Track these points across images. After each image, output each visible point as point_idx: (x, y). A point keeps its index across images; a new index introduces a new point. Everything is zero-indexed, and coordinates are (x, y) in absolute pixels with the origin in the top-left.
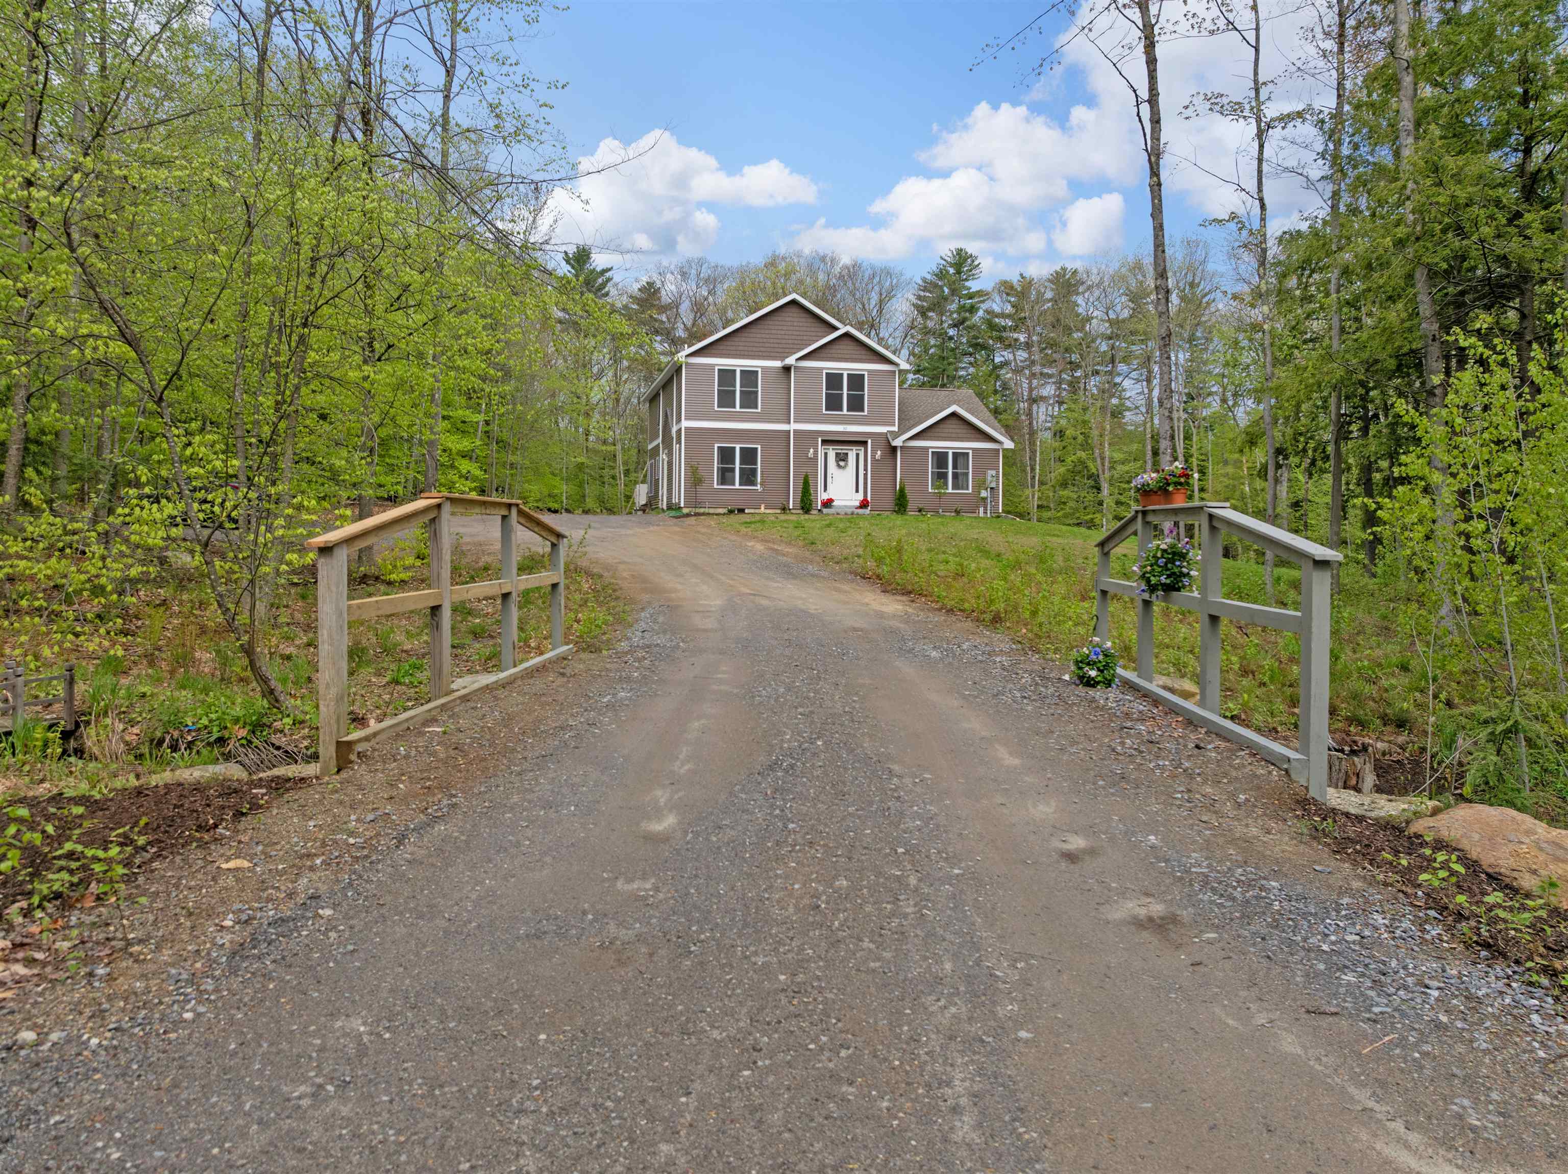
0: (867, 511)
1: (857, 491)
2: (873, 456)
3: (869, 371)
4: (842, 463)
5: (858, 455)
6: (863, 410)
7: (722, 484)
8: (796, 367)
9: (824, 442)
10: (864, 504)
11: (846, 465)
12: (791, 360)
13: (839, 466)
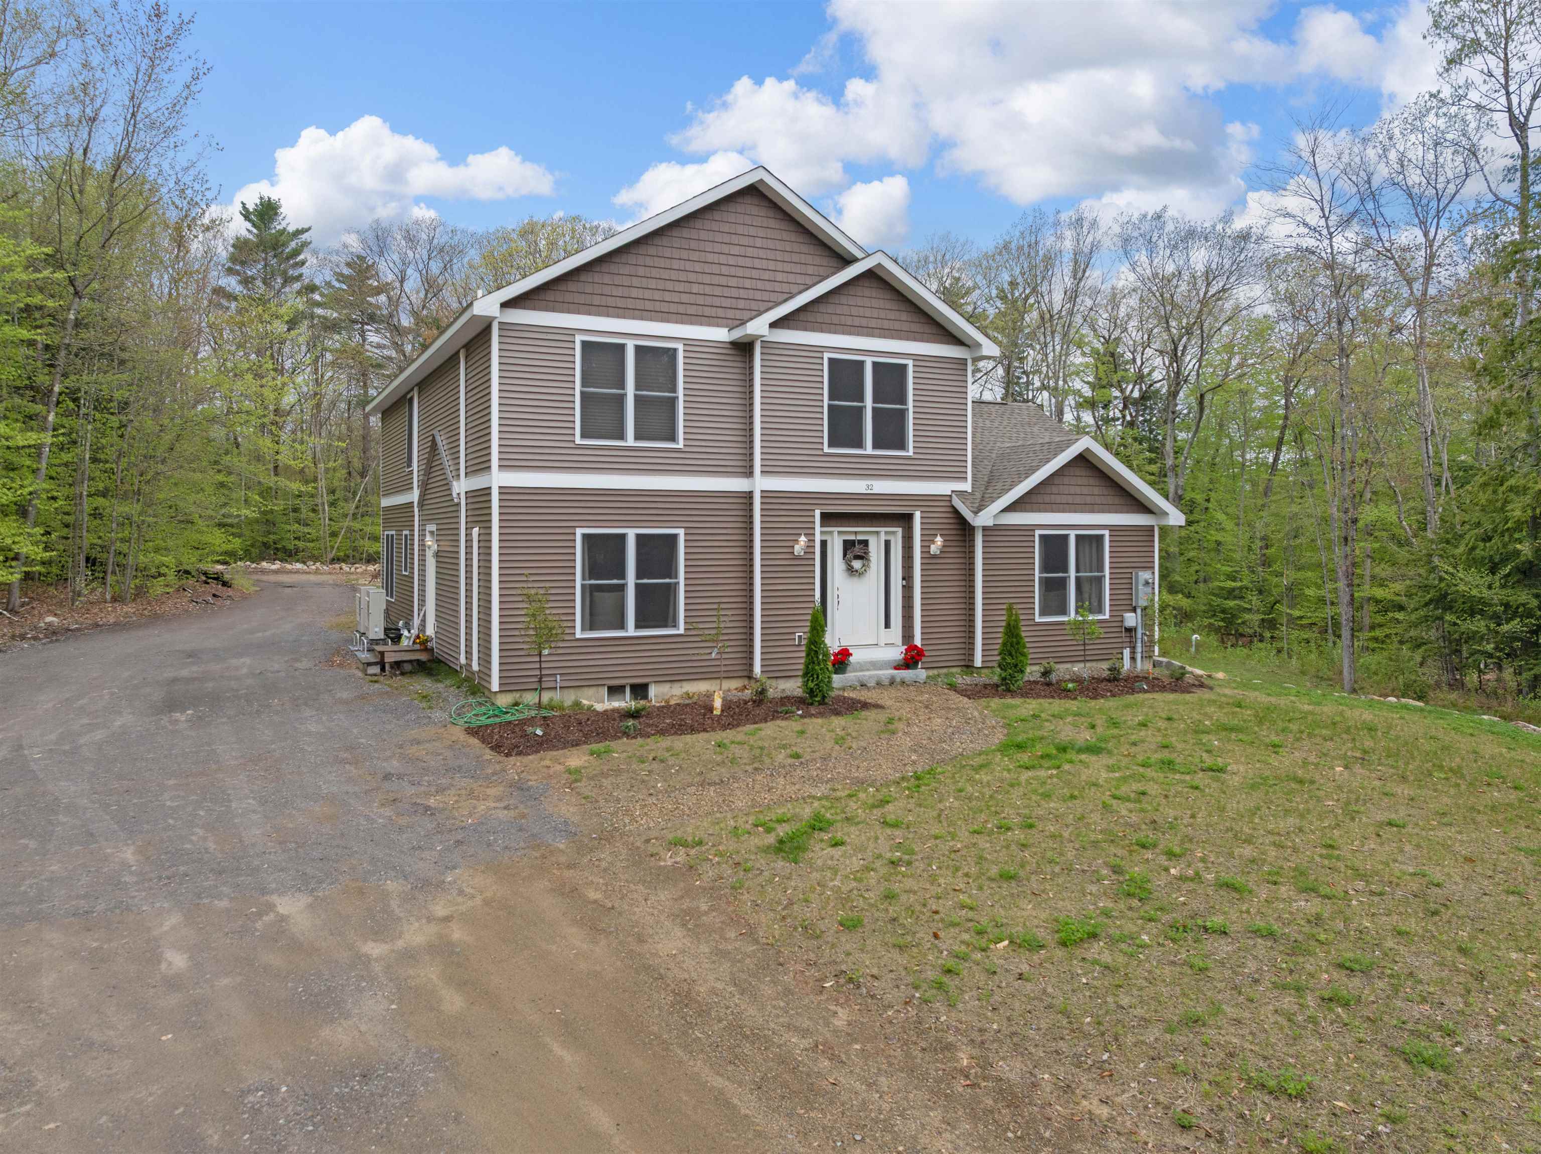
0: (920, 673)
1: (887, 625)
2: (925, 549)
3: (916, 358)
4: (857, 564)
5: (887, 544)
6: (902, 446)
7: (592, 628)
8: (766, 344)
9: (828, 518)
10: (912, 658)
11: (866, 566)
12: (758, 327)
13: (851, 570)
